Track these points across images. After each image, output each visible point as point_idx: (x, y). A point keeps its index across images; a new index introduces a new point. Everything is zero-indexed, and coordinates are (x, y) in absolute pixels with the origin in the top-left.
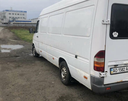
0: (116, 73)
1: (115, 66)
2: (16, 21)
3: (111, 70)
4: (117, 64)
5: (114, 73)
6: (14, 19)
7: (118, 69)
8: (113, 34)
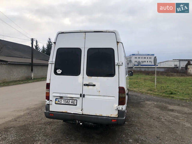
0: (60, 103)
1: (60, 97)
2: (141, 65)
3: (57, 100)
4: (63, 96)
5: (59, 103)
6: (139, 63)
7: (63, 100)
8: (57, 71)
